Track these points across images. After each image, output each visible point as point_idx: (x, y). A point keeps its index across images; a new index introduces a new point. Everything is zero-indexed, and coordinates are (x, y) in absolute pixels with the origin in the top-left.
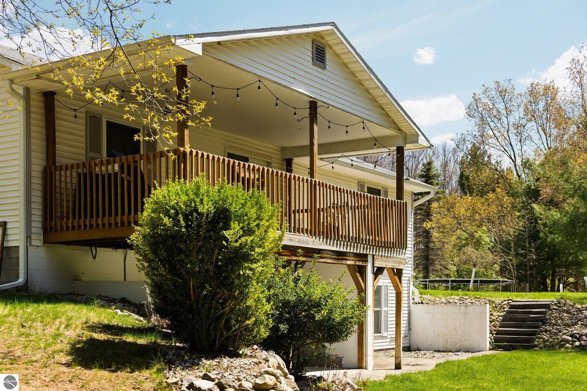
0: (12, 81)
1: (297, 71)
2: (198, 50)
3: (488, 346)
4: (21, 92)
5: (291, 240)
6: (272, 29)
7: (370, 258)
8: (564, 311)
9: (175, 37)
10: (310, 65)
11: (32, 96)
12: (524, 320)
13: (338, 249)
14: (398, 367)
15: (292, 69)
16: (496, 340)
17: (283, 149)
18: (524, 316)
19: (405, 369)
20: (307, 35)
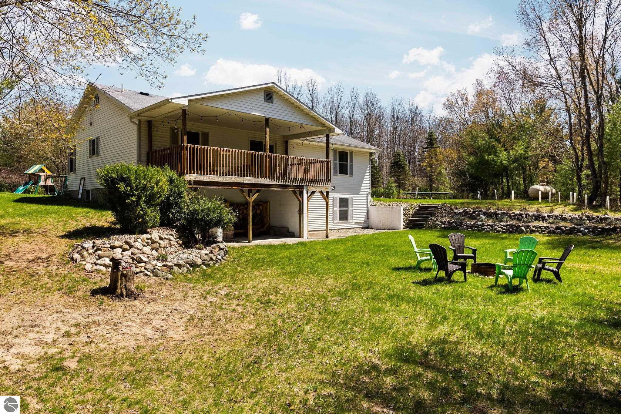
0: (131, 117)
1: (253, 105)
2: (186, 103)
3: (402, 227)
4: (137, 122)
5: (250, 181)
6: (232, 90)
7: (305, 187)
8: (444, 210)
9: (171, 99)
10: (263, 102)
11: (142, 123)
12: (424, 214)
13: (280, 183)
14: (327, 237)
15: (251, 105)
16: (408, 224)
17: (284, 136)
18: (424, 212)
19: (331, 238)
20: (261, 89)
